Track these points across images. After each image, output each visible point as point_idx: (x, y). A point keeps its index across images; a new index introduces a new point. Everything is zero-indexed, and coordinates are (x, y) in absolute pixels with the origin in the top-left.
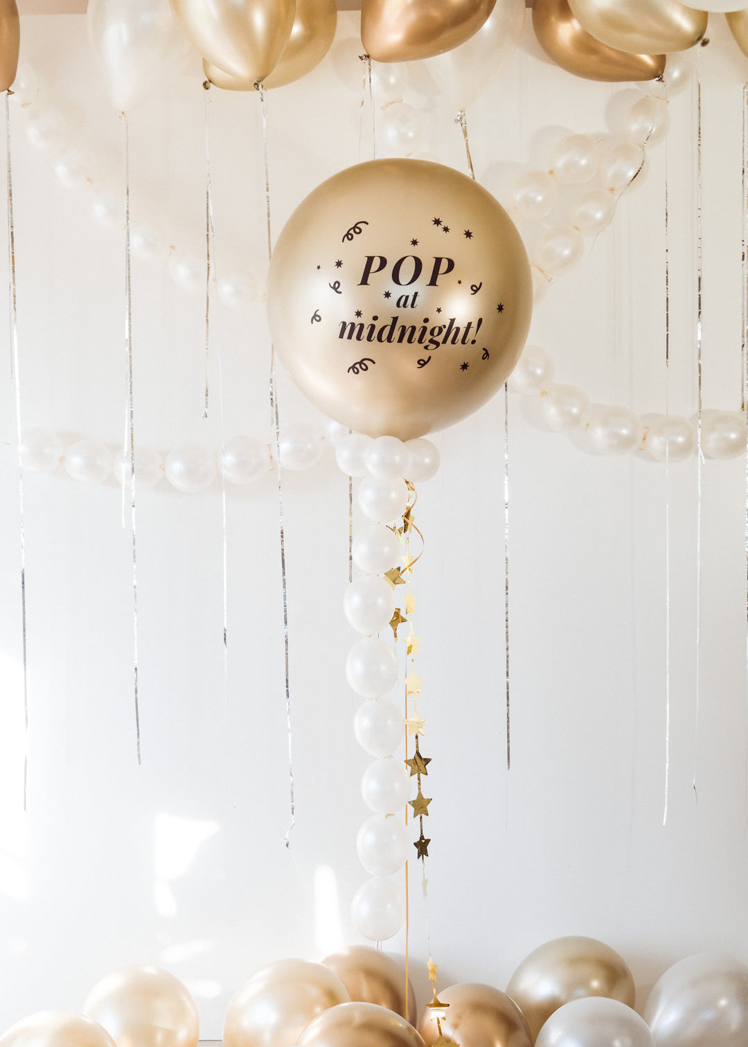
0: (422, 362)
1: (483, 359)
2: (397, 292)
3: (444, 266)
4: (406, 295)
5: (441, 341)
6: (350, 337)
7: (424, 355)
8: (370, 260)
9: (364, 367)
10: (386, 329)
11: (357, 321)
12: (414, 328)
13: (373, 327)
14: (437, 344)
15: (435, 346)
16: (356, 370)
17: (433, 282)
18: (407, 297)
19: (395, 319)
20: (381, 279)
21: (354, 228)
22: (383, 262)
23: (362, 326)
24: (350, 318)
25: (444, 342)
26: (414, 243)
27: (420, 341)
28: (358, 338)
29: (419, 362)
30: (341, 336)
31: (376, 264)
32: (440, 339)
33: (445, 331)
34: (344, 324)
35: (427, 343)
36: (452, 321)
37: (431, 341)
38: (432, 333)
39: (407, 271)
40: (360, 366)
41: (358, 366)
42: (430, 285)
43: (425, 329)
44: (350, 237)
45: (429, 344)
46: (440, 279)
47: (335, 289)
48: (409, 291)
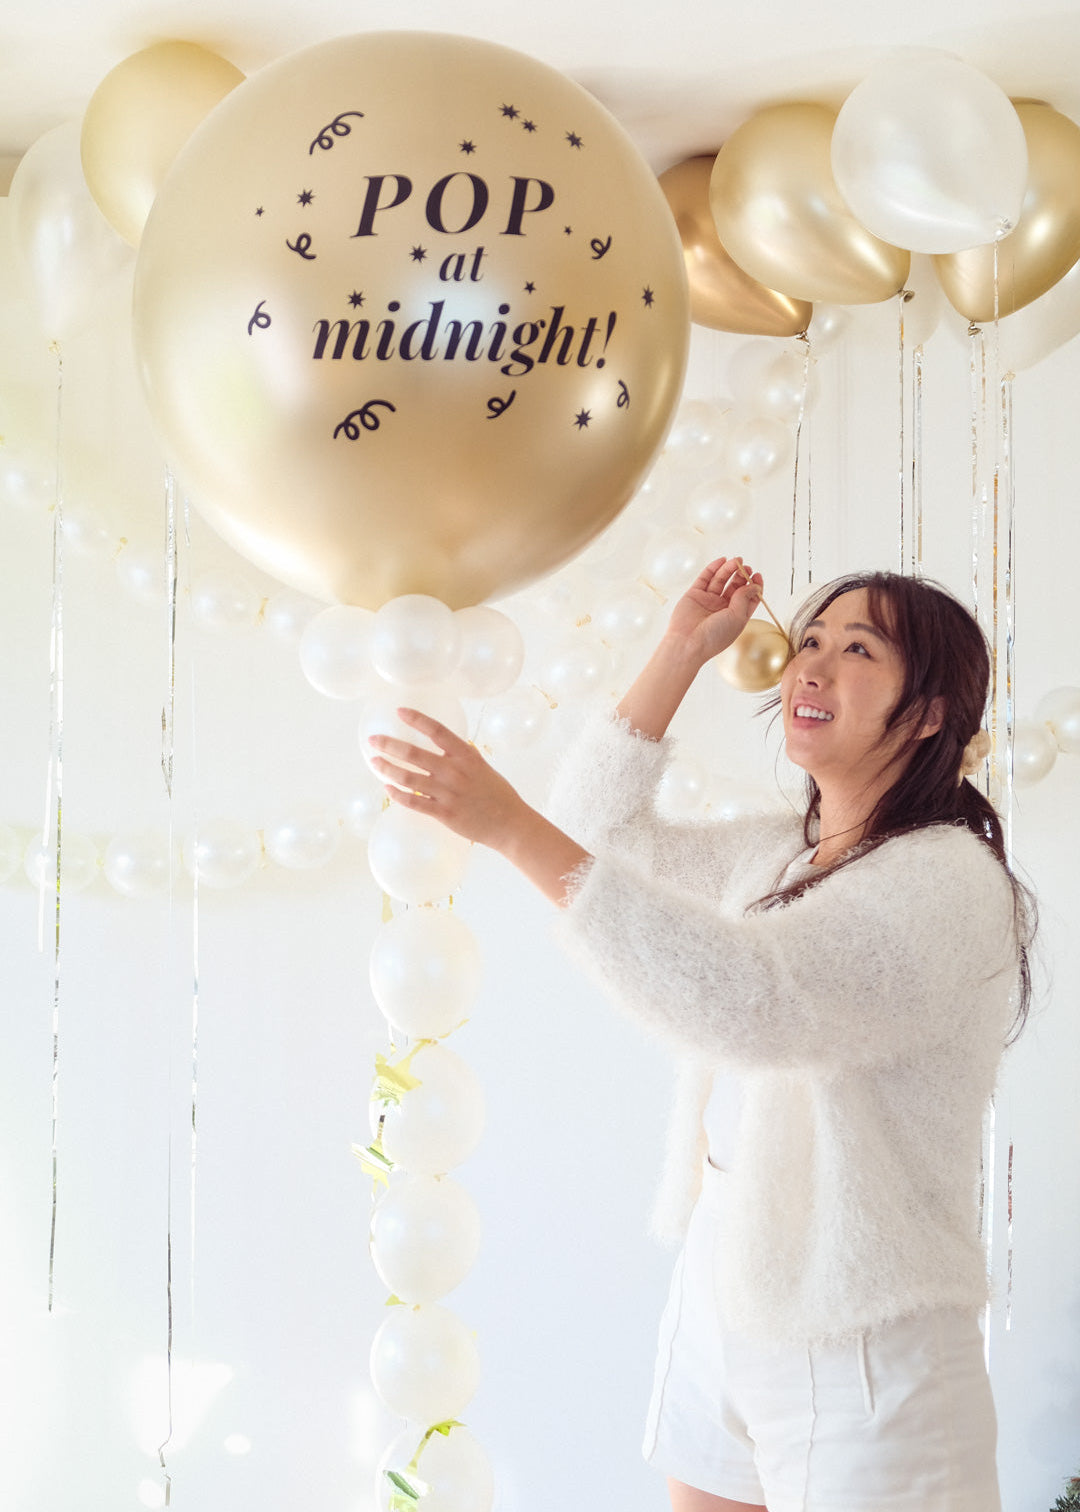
0: (496, 405)
1: (620, 405)
2: (439, 247)
3: (534, 196)
4: (460, 253)
5: (535, 356)
6: (338, 354)
7: (502, 388)
8: (375, 184)
9: (370, 421)
10: (419, 328)
11: (354, 316)
12: (478, 327)
13: (389, 326)
14: (528, 363)
15: (523, 367)
16: (352, 431)
17: (514, 228)
18: (461, 259)
19: (438, 308)
20: (403, 223)
21: (333, 126)
22: (405, 188)
23: (365, 326)
24: (338, 311)
25: (543, 358)
26: (468, 147)
27: (493, 356)
28: (358, 354)
29: (490, 405)
30: (318, 354)
31: (389, 191)
32: (533, 351)
33: (543, 333)
34: (325, 325)
35: (506, 360)
36: (558, 312)
37: (516, 356)
38: (517, 337)
39: (457, 204)
40: (359, 422)
41: (356, 420)
42: (507, 232)
43: (502, 328)
44: (326, 143)
45: (510, 361)
46: (528, 221)
47: (300, 250)
48: (466, 244)
